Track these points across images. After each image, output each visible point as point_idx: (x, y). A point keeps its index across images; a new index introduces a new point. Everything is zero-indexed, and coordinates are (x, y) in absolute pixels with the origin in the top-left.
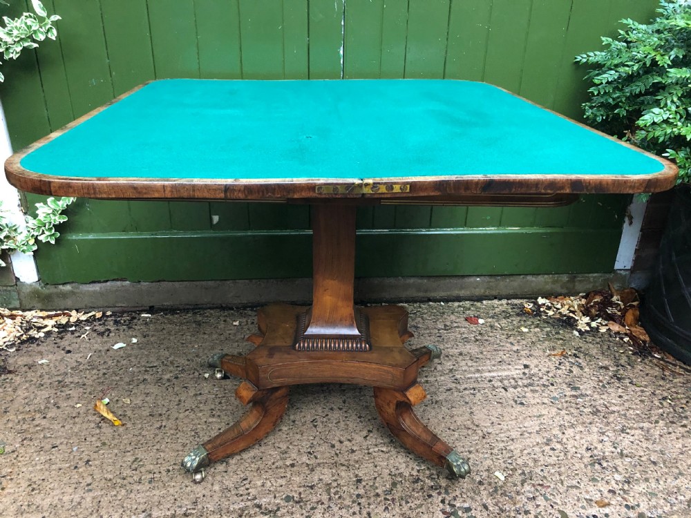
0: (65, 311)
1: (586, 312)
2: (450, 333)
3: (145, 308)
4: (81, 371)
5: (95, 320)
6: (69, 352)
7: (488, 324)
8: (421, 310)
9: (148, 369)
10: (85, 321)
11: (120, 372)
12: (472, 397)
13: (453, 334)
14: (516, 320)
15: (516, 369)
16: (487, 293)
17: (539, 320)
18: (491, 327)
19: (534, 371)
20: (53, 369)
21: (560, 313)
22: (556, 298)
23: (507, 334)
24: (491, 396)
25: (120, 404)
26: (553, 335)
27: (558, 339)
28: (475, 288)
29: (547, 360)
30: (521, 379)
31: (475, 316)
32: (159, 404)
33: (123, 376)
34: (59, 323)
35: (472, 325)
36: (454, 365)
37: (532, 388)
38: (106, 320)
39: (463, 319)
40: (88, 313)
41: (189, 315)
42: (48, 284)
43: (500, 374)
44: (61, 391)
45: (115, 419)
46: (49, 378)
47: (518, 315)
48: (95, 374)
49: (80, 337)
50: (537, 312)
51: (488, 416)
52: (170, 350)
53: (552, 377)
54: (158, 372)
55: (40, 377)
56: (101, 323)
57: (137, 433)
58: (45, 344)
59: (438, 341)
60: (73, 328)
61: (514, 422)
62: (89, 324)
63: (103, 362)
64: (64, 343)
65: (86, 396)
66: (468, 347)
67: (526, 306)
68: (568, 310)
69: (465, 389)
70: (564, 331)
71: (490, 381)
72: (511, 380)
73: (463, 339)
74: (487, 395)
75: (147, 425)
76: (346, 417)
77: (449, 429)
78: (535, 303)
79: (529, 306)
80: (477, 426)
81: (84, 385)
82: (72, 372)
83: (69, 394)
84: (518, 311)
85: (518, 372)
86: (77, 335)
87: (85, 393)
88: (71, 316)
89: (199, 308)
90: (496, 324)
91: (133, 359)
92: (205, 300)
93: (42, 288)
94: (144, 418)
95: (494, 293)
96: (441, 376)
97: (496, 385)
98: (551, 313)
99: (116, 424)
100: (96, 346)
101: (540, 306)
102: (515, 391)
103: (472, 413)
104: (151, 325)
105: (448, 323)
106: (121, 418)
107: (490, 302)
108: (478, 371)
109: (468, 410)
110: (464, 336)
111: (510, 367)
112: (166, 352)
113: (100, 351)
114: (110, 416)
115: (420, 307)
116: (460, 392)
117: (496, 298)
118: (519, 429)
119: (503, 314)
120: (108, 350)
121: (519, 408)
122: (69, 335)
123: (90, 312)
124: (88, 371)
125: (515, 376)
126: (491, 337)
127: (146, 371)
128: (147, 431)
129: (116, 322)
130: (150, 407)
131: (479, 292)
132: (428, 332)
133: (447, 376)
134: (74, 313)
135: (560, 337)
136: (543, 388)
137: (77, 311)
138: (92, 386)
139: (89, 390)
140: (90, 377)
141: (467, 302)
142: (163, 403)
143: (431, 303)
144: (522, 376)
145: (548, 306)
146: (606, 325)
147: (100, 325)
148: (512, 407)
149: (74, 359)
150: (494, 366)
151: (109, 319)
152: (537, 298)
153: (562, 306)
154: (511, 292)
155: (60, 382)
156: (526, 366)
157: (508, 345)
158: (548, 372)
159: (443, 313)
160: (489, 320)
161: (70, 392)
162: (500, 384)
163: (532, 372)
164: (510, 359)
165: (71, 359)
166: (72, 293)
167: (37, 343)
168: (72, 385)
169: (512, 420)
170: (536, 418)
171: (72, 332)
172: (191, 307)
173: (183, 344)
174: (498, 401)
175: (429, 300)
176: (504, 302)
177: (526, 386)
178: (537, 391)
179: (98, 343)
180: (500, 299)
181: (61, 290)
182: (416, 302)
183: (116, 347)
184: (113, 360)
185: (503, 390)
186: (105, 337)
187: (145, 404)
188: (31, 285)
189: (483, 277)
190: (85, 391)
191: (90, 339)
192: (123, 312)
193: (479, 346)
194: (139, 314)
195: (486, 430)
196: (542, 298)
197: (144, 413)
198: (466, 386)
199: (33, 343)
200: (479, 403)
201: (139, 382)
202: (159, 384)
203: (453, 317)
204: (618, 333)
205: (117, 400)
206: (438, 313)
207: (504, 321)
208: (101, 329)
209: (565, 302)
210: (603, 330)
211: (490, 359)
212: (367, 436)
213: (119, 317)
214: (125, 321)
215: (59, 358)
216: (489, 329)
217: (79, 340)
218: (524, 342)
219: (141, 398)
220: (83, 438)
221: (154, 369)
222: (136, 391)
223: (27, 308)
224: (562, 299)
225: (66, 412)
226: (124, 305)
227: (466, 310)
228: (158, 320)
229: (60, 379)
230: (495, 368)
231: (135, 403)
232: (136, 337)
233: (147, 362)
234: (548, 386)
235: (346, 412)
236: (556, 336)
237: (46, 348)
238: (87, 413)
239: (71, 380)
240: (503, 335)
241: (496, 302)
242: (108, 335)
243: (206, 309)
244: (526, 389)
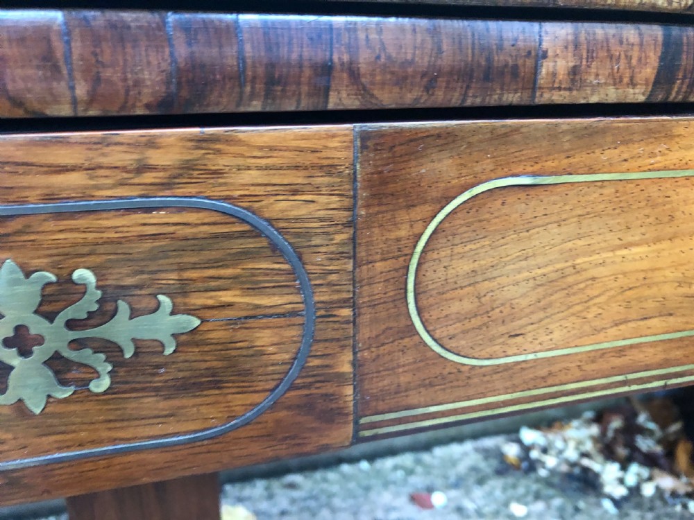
1: (608, 452)
7: (453, 505)
14: (496, 484)
17: (537, 483)
18: (458, 510)
21: (565, 460)
22: (551, 426)
39: (406, 498)
47: (498, 473)
50: (528, 465)
68: (577, 450)
70: (586, 503)
78: (519, 443)
79: (511, 450)
90: (467, 502)
98: (551, 461)
119: (472, 474)
145: (541, 446)
146: (650, 479)
152: (519, 432)
153: (564, 443)
160: (454, 493)
176: (468, 446)
196: (528, 429)
204: (674, 494)
207: (478, 492)
209: (567, 435)
210: (648, 490)
224: (561, 428)
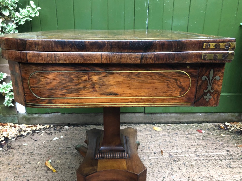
0: (35, 124)
2: (191, 136)
3: (66, 124)
4: (40, 148)
5: (46, 128)
6: (36, 141)
7: (207, 133)
8: (177, 127)
9: (67, 148)
10: (43, 129)
11: (56, 149)
12: (206, 163)
13: (193, 137)
14: (218, 131)
15: (224, 152)
16: (204, 120)
17: (228, 132)
18: (208, 134)
19: (232, 153)
20: (29, 147)
21: (236, 129)
22: (233, 122)
23: (216, 137)
24: (215, 163)
25: (56, 163)
26: (236, 138)
27: (239, 139)
28: (199, 118)
29: (236, 148)
30: (227, 156)
31: (200, 130)
32: (72, 163)
33: (57, 151)
34: (32, 129)
35: (200, 133)
36: (196, 149)
37: (233, 160)
38: (50, 129)
39: (196, 131)
40: (44, 126)
41: (84, 127)
42: (29, 114)
43: (217, 153)
44: (32, 157)
45: (54, 169)
46: (27, 151)
47: (218, 129)
48: (46, 150)
49: (40, 135)
50: (226, 128)
51: (216, 172)
52: (76, 141)
53: (240, 155)
54: (71, 150)
55: (24, 150)
56: (49, 129)
57: (62, 175)
58: (26, 138)
59: (187, 139)
60: (38, 132)
61: (229, 175)
62: (44, 130)
63: (49, 145)
64: (34, 137)
65: (41, 159)
66: (200, 142)
67: (221, 126)
68: (240, 127)
69: (203, 160)
70: (240, 136)
71: (213, 157)
72: (223, 157)
73: (197, 139)
74: (213, 163)
75: (67, 172)
76: (153, 171)
77: (200, 178)
78: (225, 125)
79: (222, 126)
80: (212, 177)
81: (41, 154)
82: (37, 149)
83: (35, 158)
84: (218, 128)
85: (225, 153)
86: (39, 134)
87: (41, 158)
88: (37, 127)
89: (87, 125)
90: (210, 133)
91: (61, 144)
92: (90, 121)
93: (27, 115)
94: (65, 169)
95: (207, 120)
96: (191, 154)
97: (216, 159)
98: (232, 129)
99: (54, 171)
100: (47, 139)
101: (227, 126)
102: (226, 161)
103: (208, 171)
104: (68, 131)
105: (190, 132)
106: (56, 169)
107: (205, 124)
108: (207, 152)
109: (207, 169)
110: (198, 137)
111: (221, 151)
112: (74, 141)
113: (48, 141)
114: (51, 168)
115: (177, 126)
116: (201, 161)
117: (207, 122)
118: (232, 179)
119: (212, 129)
120: (51, 140)
121: (229, 169)
122: (36, 134)
123: (45, 125)
124: (43, 149)
125: (224, 155)
126: (209, 138)
127: (66, 149)
128: (67, 175)
129: (55, 130)
130: (68, 164)
131: (201, 119)
132: (182, 135)
133: (194, 154)
134: (38, 126)
135: (239, 138)
136: (238, 160)
137: (40, 125)
138: (44, 155)
139: (43, 156)
140: (44, 151)
141: (196, 124)
142: (73, 163)
143: (181, 124)
144: (227, 155)
145: (230, 126)
147: (48, 130)
148: (226, 168)
149: (38, 143)
150: (213, 150)
151: (52, 128)
152: (225, 123)
153: (236, 126)
154: (214, 120)
155: (31, 153)
156: (228, 151)
157: (217, 141)
158: (238, 153)
159: (187, 128)
160: (207, 131)
161: (35, 157)
162: (218, 158)
163: (231, 153)
164: (220, 147)
165: (36, 144)
166: (38, 117)
167: (24, 137)
168: (37, 154)
169: (228, 174)
170: (238, 174)
171: (37, 133)
172: (84, 124)
173: (81, 138)
174: (219, 165)
175: (180, 123)
176: (211, 124)
177: (230, 159)
178: (235, 162)
179: (47, 137)
180: (210, 123)
181: (34, 116)
182: (175, 123)
183: (55, 139)
184: (53, 144)
185: (220, 161)
186: (50, 135)
187: (66, 163)
188: (23, 114)
189: (202, 114)
190: (41, 157)
191: (44, 136)
192: (57, 126)
193: (205, 142)
194: (64, 127)
195: (217, 179)
196: (227, 123)
197: (65, 167)
198: (203, 158)
199: (22, 137)
200: (211, 166)
201: (63, 153)
202: (72, 155)
203: (191, 130)
205: (55, 161)
206: (185, 128)
207: (213, 132)
208: (49, 132)
209: (238, 124)
211: (211, 147)
212: (163, 180)
213: (56, 127)
214: (58, 129)
215: (32, 143)
216: (207, 135)
217: (40, 136)
218: (224, 140)
219: (64, 160)
220: (40, 177)
221: (70, 148)
222: (62, 157)
223: (21, 123)
224: (236, 123)
225: (33, 166)
226: (58, 123)
227: (196, 127)
228: (71, 129)
229: (31, 151)
230: (214, 151)
231: (62, 162)
232: (62, 135)
233: (67, 146)
234: (240, 159)
235: (152, 169)
236: (238, 138)
237: (27, 139)
238: (42, 166)
239: (36, 152)
240: (214, 137)
241: (208, 124)
242: (51, 134)
243: (90, 125)
244: (230, 161)
